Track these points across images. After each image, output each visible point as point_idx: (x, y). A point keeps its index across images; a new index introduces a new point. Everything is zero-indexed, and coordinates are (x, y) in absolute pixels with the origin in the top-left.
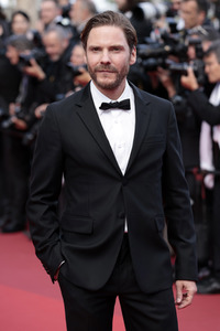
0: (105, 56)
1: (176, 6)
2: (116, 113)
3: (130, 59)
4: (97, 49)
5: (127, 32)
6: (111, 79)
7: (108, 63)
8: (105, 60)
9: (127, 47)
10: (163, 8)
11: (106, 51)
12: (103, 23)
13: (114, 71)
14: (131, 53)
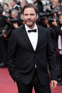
0: (29, 17)
2: (32, 33)
3: (36, 17)
4: (27, 15)
5: (35, 10)
6: (31, 23)
7: (30, 19)
8: (29, 18)
9: (35, 14)
11: (29, 15)
12: (28, 7)
13: (32, 21)
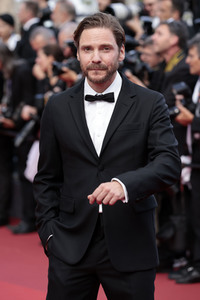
1: (148, 8)
10: (135, 8)
14: (120, 51)
